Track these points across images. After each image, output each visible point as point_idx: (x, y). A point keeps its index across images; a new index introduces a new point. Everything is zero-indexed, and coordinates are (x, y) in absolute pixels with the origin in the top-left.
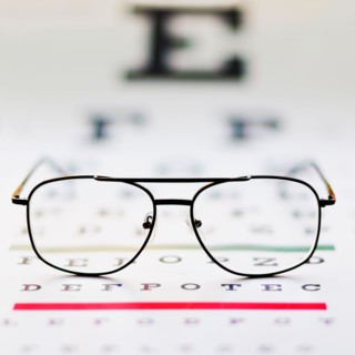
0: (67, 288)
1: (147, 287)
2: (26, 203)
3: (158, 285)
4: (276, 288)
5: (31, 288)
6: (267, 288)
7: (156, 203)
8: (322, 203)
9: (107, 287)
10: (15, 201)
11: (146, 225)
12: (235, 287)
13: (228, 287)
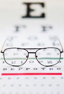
0: (12, 69)
1: (27, 69)
2: (3, 53)
3: (29, 69)
4: (52, 69)
5: (5, 69)
6: (50, 69)
7: (29, 53)
8: (61, 52)
9: (19, 69)
10: (1, 52)
11: (27, 57)
12: (44, 69)
13: (43, 69)
